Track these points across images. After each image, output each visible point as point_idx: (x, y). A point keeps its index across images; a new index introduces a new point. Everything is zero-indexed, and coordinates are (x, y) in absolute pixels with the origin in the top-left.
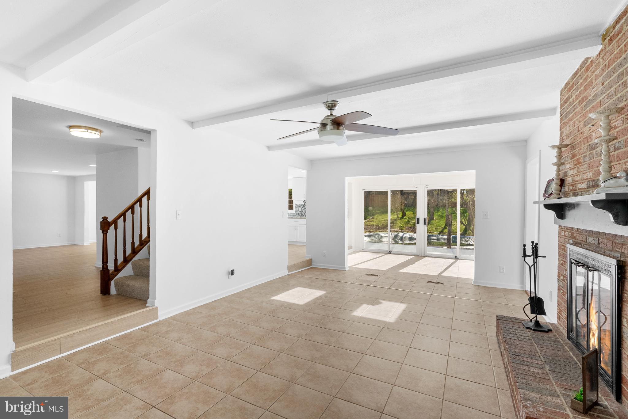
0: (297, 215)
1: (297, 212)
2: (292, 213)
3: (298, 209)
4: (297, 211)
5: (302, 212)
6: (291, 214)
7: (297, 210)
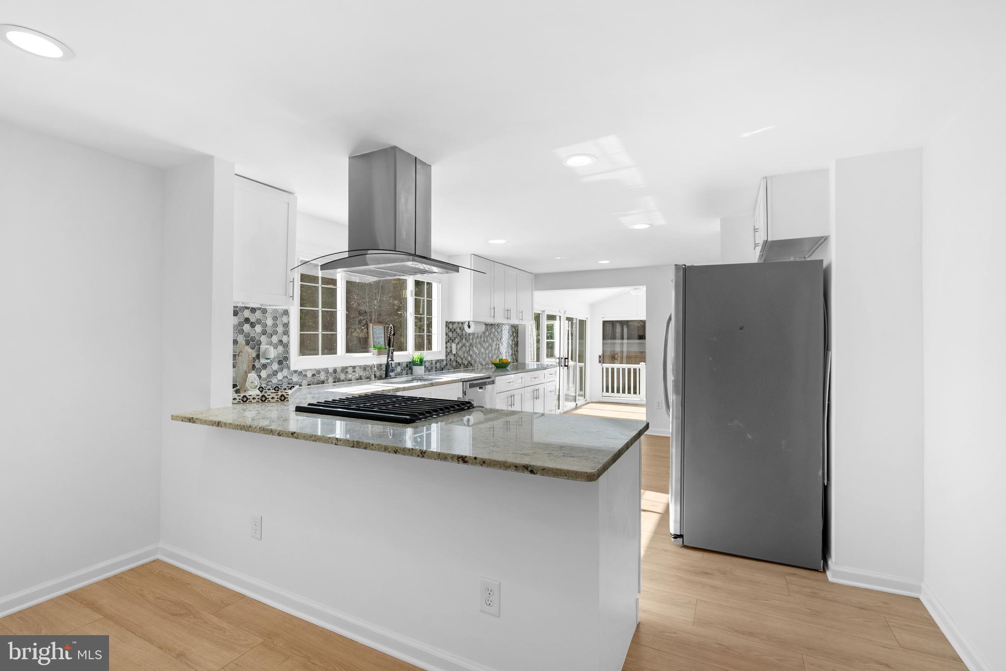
0: (448, 366)
1: (449, 358)
2: (438, 361)
4: (449, 353)
5: (459, 355)
6: (436, 363)
7: (449, 350)
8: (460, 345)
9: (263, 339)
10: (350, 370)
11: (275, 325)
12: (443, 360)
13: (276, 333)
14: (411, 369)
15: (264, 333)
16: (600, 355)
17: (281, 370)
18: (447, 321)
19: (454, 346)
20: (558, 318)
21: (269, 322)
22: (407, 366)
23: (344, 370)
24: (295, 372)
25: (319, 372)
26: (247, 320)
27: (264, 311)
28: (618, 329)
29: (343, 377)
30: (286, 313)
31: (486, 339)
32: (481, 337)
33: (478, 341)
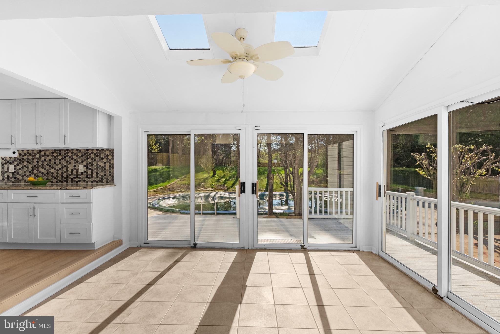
0: (6, 181)
1: (5, 175)
4: (6, 172)
5: (18, 173)
7: (6, 169)
8: (20, 166)
19: (11, 167)
31: (57, 162)
32: (50, 160)
33: (45, 163)
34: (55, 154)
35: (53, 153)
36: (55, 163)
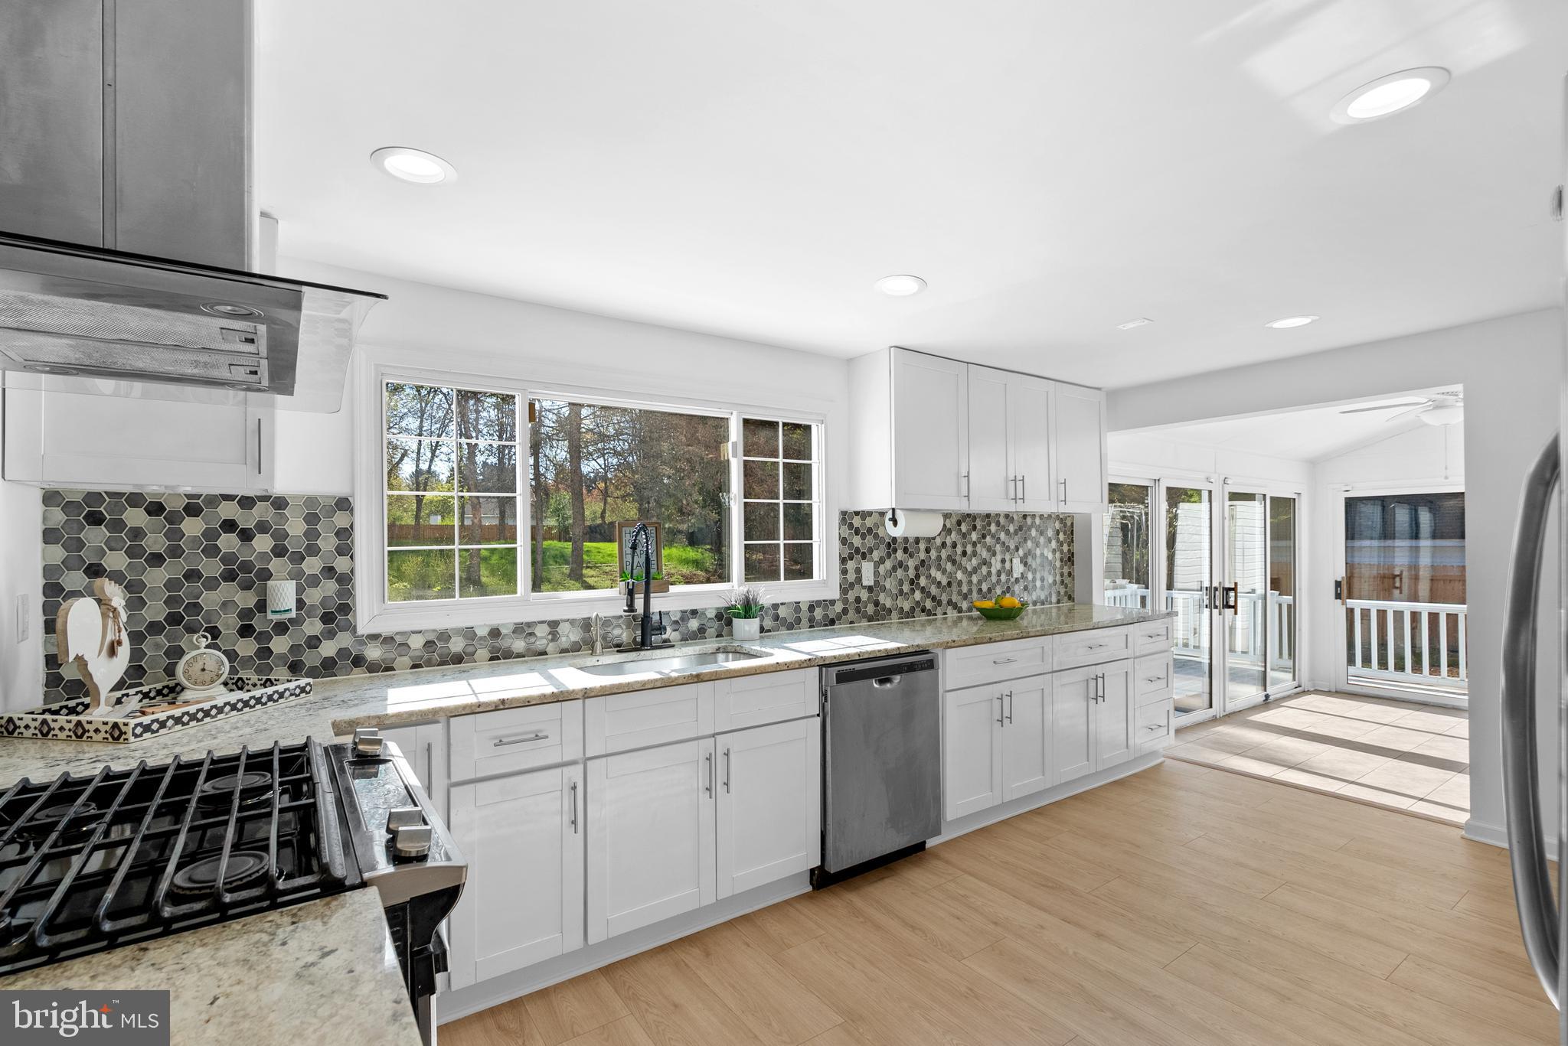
0: (851, 615)
1: (851, 596)
2: (819, 603)
3: (858, 571)
4: (852, 585)
5: (883, 589)
6: (811, 608)
7: (851, 577)
8: (888, 564)
9: (275, 565)
10: (542, 631)
11: (312, 534)
12: (833, 602)
13: (313, 551)
14: (729, 623)
15: (279, 551)
16: (1339, 579)
17: (331, 635)
18: (844, 509)
19: (868, 569)
20: (1205, 495)
21: (296, 527)
22: (719, 616)
23: (523, 629)
24: (374, 637)
25: (445, 636)
26: (229, 526)
27: (280, 503)
28: (1402, 516)
29: (519, 645)
30: (344, 504)
31: (969, 549)
32: (954, 545)
33: (944, 554)
34: (964, 528)
35: (959, 523)
36: (964, 553)
